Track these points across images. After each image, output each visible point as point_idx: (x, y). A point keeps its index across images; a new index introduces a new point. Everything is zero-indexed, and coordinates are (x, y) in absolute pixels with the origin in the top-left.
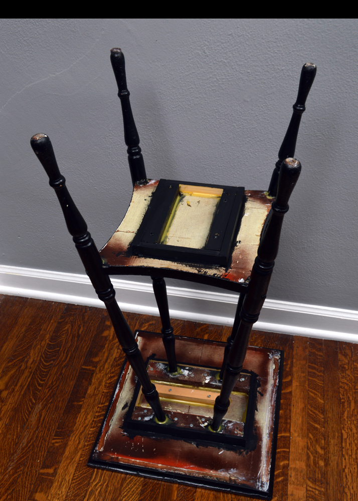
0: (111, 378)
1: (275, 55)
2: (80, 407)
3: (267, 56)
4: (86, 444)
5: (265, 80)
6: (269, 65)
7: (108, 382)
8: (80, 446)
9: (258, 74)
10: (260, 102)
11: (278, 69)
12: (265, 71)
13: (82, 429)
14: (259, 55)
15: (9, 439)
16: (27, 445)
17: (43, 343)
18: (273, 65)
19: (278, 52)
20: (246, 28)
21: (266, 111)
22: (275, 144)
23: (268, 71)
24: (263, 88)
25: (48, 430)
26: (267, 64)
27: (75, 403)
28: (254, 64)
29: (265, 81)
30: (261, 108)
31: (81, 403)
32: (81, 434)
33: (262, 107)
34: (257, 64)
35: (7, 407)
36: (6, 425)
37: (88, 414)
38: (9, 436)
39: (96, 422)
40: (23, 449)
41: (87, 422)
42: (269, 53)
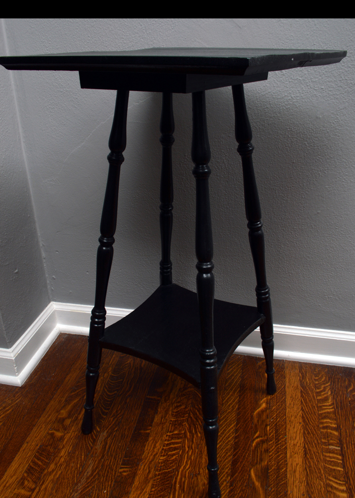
0: (177, 407)
1: (349, 69)
2: (148, 435)
3: (341, 71)
4: (157, 473)
5: (337, 95)
6: (343, 80)
7: (175, 411)
8: (150, 475)
9: (331, 89)
10: (332, 118)
11: (351, 83)
12: (338, 87)
13: (151, 457)
14: (333, 71)
15: (72, 467)
16: (92, 474)
17: (106, 375)
18: (346, 80)
19: (352, 67)
20: (322, 44)
21: (337, 127)
22: (344, 160)
23: (341, 87)
24: (335, 103)
25: (115, 458)
26: (341, 79)
27: (142, 431)
28: (328, 80)
29: (338, 97)
30: (332, 125)
31: (148, 431)
32: (151, 462)
33: (333, 123)
34: (331, 80)
35: (70, 434)
36: (69, 453)
37: (156, 442)
38: (72, 464)
39: (165, 450)
40: (88, 478)
41: (156, 450)
42: (343, 68)
